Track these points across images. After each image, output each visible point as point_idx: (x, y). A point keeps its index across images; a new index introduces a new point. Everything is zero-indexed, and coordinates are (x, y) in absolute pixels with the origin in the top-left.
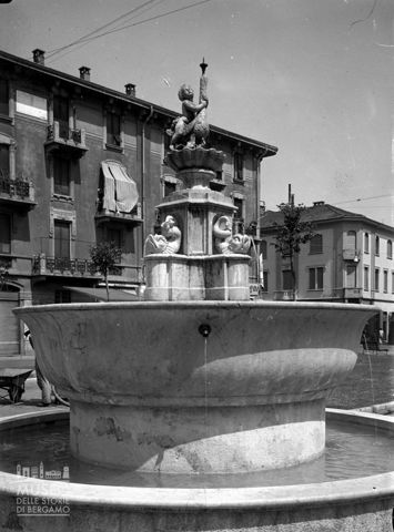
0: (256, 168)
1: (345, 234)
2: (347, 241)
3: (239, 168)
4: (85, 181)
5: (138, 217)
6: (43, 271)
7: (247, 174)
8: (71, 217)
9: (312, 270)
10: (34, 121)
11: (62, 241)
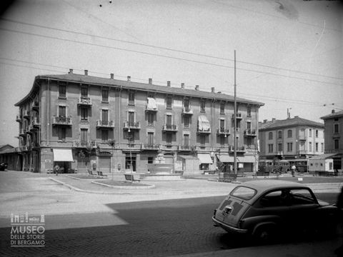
0: (256, 111)
1: (300, 131)
2: (301, 133)
3: (249, 112)
4: (193, 122)
5: (210, 132)
6: (180, 149)
7: (252, 113)
8: (188, 133)
9: (288, 143)
10: (177, 108)
11: (186, 140)
